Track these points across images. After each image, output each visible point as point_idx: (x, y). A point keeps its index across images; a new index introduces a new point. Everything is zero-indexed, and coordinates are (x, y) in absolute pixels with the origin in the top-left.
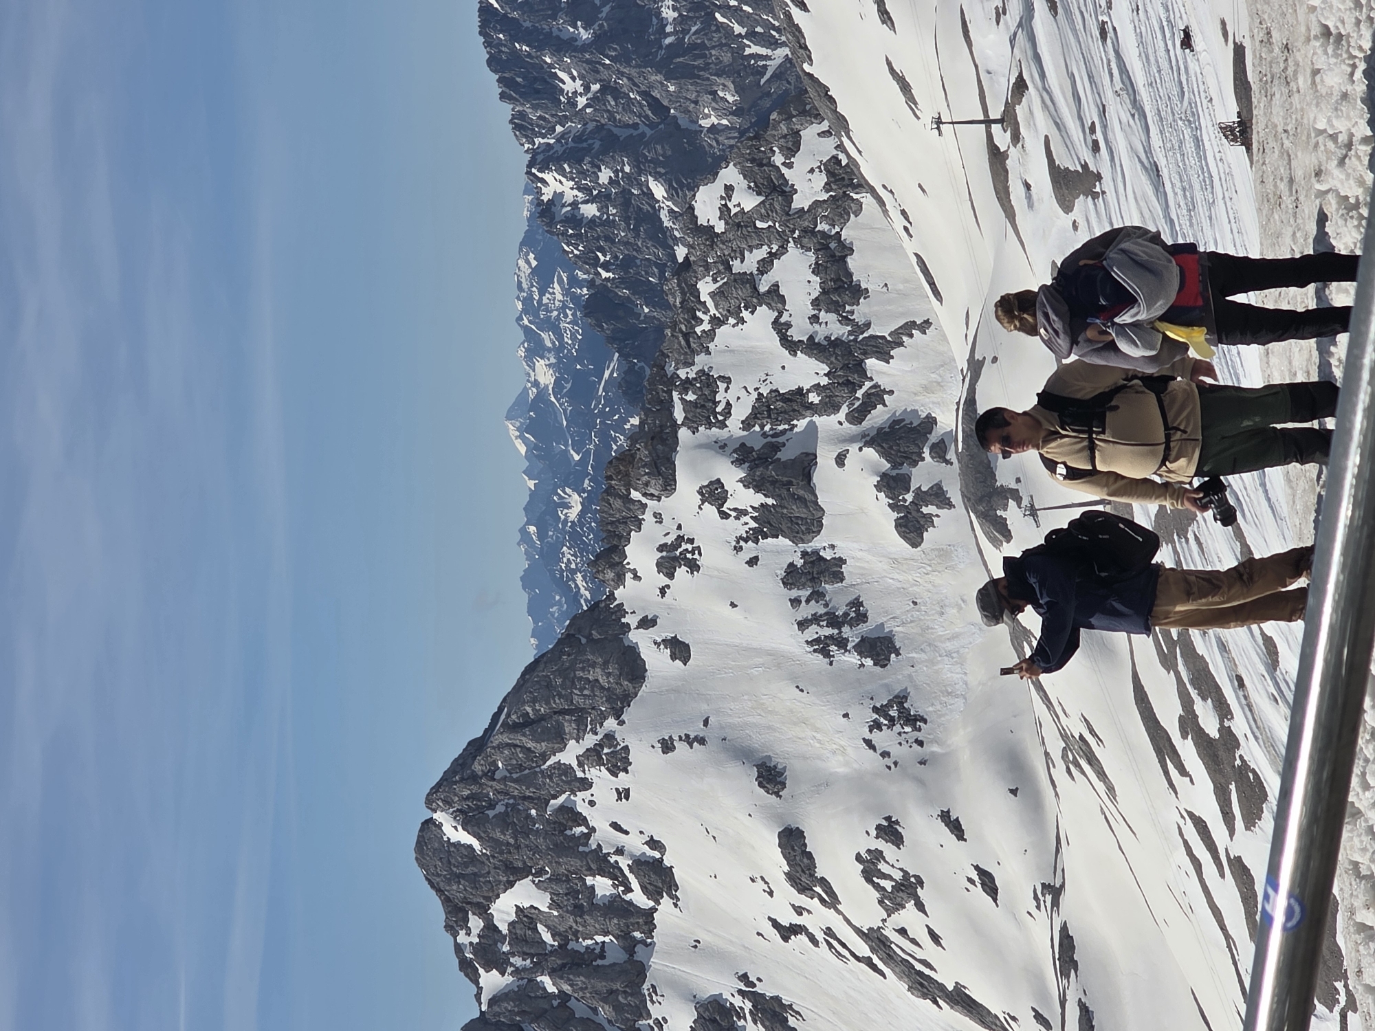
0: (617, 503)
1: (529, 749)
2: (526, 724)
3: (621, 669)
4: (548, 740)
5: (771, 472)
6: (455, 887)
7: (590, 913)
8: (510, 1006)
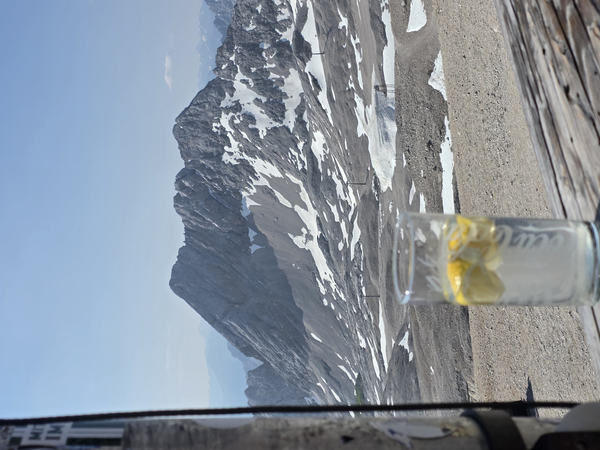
0: (219, 57)
1: (198, 110)
2: (198, 104)
3: (218, 94)
4: (202, 108)
5: (252, 52)
6: (181, 139)
7: (209, 146)
8: (191, 165)
